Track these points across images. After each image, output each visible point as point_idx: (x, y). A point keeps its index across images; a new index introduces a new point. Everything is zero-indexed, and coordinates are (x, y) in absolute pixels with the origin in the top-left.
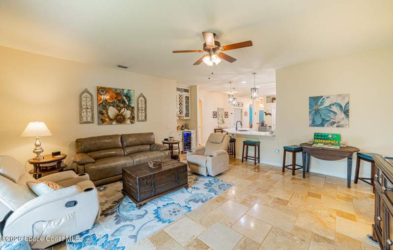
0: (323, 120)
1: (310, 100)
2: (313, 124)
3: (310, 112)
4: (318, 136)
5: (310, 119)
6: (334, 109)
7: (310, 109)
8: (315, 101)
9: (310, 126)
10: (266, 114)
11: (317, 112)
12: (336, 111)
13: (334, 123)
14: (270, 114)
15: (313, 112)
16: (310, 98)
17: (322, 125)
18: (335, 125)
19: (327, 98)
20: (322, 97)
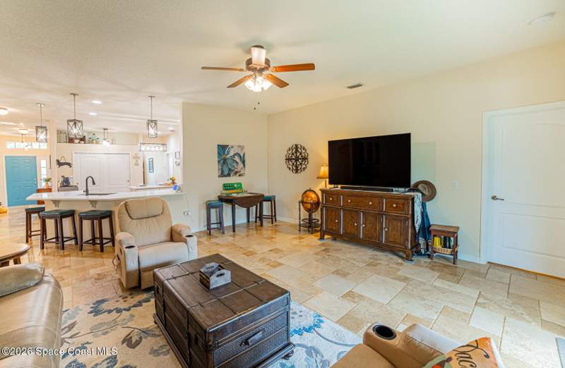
0: (230, 170)
1: (218, 148)
2: (222, 175)
3: (219, 162)
4: (226, 187)
5: (219, 169)
6: (237, 159)
7: (219, 158)
8: (222, 149)
9: (219, 176)
10: (60, 164)
11: (225, 161)
12: (238, 161)
13: (237, 172)
14: (69, 164)
15: (222, 161)
16: (218, 145)
17: (229, 175)
18: (238, 175)
19: (232, 147)
20: (227, 146)
